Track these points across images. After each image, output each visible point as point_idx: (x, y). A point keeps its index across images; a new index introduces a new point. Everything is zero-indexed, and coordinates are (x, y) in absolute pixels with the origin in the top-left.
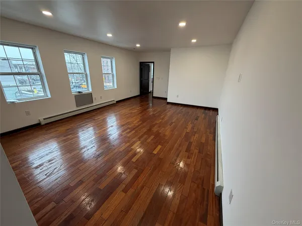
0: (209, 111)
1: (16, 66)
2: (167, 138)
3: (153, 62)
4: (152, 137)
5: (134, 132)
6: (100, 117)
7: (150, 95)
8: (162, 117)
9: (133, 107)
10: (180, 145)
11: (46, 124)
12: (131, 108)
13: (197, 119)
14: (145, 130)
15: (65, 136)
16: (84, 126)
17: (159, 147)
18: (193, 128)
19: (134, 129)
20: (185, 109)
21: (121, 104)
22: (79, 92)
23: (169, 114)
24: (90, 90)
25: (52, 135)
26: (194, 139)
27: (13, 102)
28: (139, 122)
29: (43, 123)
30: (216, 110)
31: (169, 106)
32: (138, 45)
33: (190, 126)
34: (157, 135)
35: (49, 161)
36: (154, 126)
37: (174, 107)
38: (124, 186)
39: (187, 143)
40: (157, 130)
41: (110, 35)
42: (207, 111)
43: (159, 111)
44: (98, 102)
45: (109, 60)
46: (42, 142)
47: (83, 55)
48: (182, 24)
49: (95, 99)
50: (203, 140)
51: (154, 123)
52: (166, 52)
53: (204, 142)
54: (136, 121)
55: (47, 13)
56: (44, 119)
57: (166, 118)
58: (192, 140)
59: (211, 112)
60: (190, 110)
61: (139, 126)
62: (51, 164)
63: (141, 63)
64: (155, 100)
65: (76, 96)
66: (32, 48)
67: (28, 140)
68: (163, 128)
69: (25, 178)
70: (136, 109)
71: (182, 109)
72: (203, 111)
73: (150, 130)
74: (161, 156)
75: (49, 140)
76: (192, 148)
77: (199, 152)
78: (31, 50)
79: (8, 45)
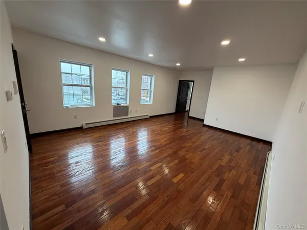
0: (257, 143)
1: (84, 79)
2: (193, 167)
3: (193, 81)
4: (177, 161)
5: (158, 151)
6: (131, 130)
7: (186, 114)
8: (193, 140)
9: (165, 124)
10: (208, 180)
11: (86, 129)
12: (162, 125)
13: (238, 151)
14: (170, 151)
15: (96, 142)
16: (114, 136)
17: (181, 175)
18: (230, 161)
19: (160, 148)
20: (224, 135)
21: (153, 120)
22: (118, 104)
23: (203, 138)
24: (128, 104)
25: (87, 139)
26: (229, 176)
27: (67, 107)
28: (166, 141)
29: (84, 127)
30: (269, 144)
31: (205, 129)
32: (178, 64)
33: (226, 158)
34: (183, 160)
35: (76, 163)
36: (182, 148)
37: (211, 132)
38: (130, 211)
39: (217, 180)
40: (184, 154)
41: (151, 55)
42: (254, 143)
43: (192, 134)
44: (133, 114)
45: (149, 78)
46: (78, 144)
47: (127, 72)
48: (225, 43)
49: (131, 111)
50: (242, 181)
51: (183, 146)
52: (208, 71)
53: (243, 184)
54: (163, 140)
55: (102, 39)
56: (86, 124)
57: (198, 142)
58: (225, 177)
59: (261, 145)
60: (231, 138)
61: (165, 145)
62: (77, 166)
63: (180, 81)
64: (191, 120)
65: (114, 107)
66: (89, 66)
67: (70, 139)
68: (192, 154)
69: (54, 174)
70: (168, 127)
71: (220, 135)
72: (248, 141)
73: (176, 153)
74: (181, 187)
75: (84, 143)
76: (224, 187)
77: (233, 196)
78: (88, 68)
79: (74, 64)
